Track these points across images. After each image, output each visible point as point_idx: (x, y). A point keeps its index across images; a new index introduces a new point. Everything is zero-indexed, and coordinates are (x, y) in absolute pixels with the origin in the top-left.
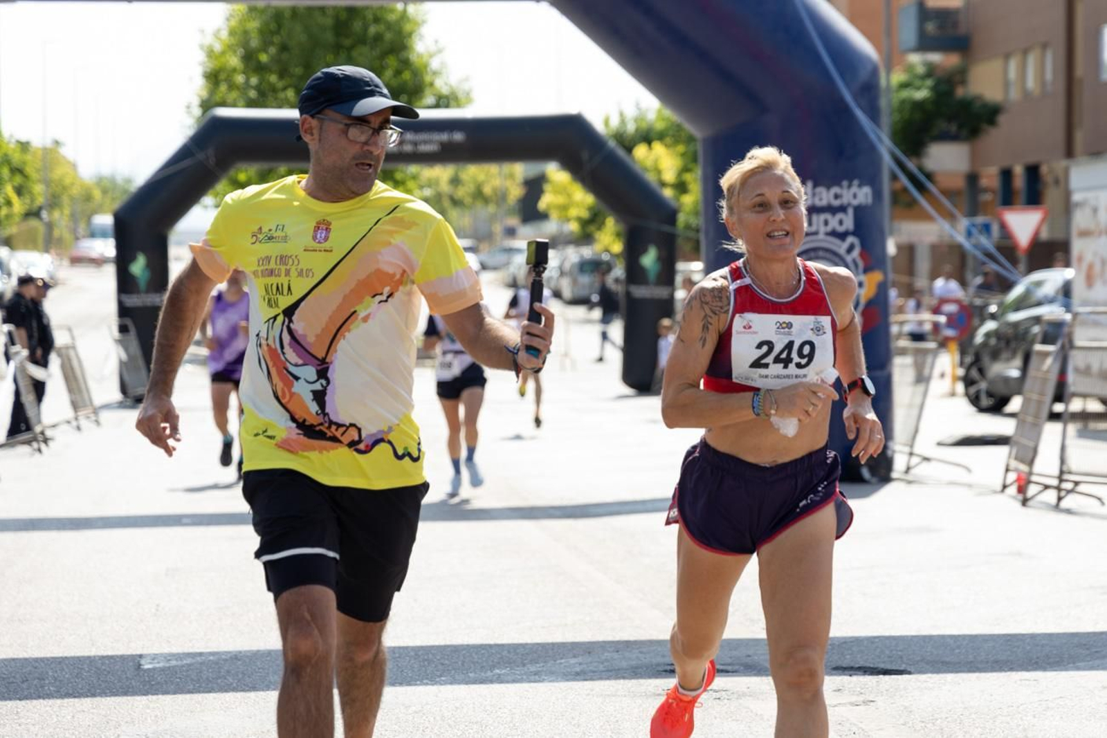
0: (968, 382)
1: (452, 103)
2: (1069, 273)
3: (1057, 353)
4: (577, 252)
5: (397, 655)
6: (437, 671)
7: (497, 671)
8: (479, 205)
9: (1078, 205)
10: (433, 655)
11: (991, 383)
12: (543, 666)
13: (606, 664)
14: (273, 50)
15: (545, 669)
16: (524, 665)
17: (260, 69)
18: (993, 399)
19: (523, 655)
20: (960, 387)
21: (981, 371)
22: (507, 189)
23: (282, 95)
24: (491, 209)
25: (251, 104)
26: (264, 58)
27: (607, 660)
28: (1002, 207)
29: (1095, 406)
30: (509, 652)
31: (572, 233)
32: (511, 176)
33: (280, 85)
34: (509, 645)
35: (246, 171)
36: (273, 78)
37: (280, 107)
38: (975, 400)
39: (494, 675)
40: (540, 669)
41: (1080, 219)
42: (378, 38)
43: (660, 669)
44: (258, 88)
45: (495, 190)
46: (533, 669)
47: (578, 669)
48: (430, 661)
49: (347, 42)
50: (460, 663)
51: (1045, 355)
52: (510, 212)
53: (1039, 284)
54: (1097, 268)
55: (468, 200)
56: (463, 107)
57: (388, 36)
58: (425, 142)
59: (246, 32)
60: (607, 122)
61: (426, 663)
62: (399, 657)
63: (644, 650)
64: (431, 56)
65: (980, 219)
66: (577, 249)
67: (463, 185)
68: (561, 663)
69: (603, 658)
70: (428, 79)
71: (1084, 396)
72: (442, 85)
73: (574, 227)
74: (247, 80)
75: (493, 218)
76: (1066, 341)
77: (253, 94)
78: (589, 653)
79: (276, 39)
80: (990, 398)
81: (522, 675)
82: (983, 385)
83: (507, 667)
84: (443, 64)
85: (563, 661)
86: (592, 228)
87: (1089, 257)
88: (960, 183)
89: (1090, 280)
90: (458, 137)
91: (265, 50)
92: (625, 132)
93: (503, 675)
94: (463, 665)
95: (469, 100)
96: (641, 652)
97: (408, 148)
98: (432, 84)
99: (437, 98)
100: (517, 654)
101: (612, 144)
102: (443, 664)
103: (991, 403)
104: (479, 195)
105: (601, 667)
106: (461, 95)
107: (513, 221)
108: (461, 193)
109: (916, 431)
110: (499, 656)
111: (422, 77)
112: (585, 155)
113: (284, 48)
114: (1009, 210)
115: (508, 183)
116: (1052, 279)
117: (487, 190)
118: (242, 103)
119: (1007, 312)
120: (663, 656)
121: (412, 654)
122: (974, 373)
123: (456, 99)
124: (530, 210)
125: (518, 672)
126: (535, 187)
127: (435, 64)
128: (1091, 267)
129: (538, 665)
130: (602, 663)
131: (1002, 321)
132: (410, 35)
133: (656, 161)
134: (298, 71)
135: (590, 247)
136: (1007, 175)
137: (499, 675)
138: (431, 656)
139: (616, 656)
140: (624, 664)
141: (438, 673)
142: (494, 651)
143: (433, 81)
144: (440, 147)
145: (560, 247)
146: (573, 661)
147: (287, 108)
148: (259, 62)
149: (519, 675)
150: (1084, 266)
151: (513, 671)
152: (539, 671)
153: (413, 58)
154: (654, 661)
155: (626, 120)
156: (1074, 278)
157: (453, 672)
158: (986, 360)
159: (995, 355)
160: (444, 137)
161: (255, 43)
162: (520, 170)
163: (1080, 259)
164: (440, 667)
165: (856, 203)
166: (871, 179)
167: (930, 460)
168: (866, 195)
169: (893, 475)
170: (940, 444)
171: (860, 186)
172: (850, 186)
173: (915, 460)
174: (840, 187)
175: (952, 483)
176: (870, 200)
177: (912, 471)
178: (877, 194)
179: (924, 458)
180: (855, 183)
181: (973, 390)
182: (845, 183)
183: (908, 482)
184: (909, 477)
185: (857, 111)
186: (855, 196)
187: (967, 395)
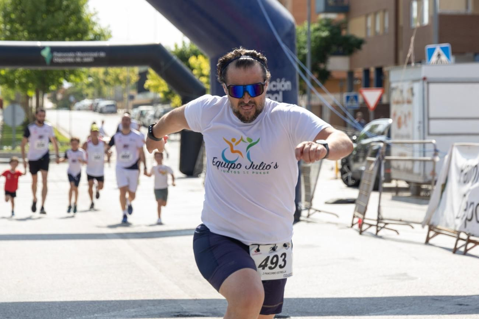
0: (343, 172)
1: (102, 38)
2: (390, 121)
3: (377, 161)
4: (163, 108)
5: (50, 307)
6: (68, 314)
7: (96, 315)
8: (117, 85)
9: (394, 89)
10: (68, 306)
11: (353, 173)
12: (118, 313)
13: (148, 312)
14: (18, 12)
15: (118, 314)
16: (109, 312)
17: (12, 21)
18: (354, 181)
19: (109, 307)
20: (339, 174)
21: (349, 167)
22: (130, 77)
23: (20, 34)
24: (123, 86)
25: (8, 39)
26: (13, 16)
27: (148, 310)
28: (364, 88)
29: (403, 184)
30: (103, 305)
31: (160, 99)
32: (133, 71)
33: (21, 28)
34: (104, 301)
35: (4, 70)
36: (17, 26)
37: (20, 40)
38: (346, 181)
39: (94, 317)
40: (116, 314)
41: (395, 96)
42: (68, 7)
43: (172, 314)
44: (10, 31)
45: (125, 77)
46: (113, 314)
47: (134, 314)
48: (65, 310)
49: (52, 9)
50: (79, 311)
51: (371, 162)
52: (133, 88)
53: (376, 126)
54: (403, 119)
55: (112, 82)
56: (107, 40)
57: (72, 7)
58: (87, 57)
59: (5, 4)
60: (176, 46)
61: (63, 311)
62: (51, 308)
63: (167, 305)
64: (92, 15)
65: (353, 94)
66: (163, 106)
67: (110, 75)
68: (126, 311)
69: (147, 309)
70: (90, 26)
71: (397, 180)
72: (96, 29)
73: (161, 95)
74: (5, 26)
75: (124, 91)
76: (381, 156)
77: (8, 33)
78: (141, 306)
79: (19, 7)
80: (353, 180)
81: (107, 317)
82: (350, 174)
83: (101, 313)
84: (98, 19)
85: (127, 310)
86: (170, 96)
87: (399, 114)
88: (345, 75)
89: (399, 125)
90: (102, 54)
91: (13, 13)
92: (185, 51)
93: (98, 317)
94: (80, 312)
95: (110, 36)
96: (165, 306)
97: (78, 60)
98: (92, 29)
99: (95, 35)
100: (106, 306)
101: (175, 58)
102: (71, 311)
103: (353, 183)
104: (117, 80)
105: (145, 314)
106: (106, 34)
107: (133, 92)
108: (109, 79)
109: (312, 198)
110: (98, 307)
111: (88, 26)
112: (162, 63)
113: (23, 11)
114: (365, 89)
115: (131, 75)
116: (382, 124)
117: (121, 77)
118: (3, 38)
119: (361, 139)
120: (175, 308)
121: (58, 306)
122: (345, 168)
123: (104, 36)
124: (141, 88)
125: (105, 316)
126: (143, 77)
127: (94, 19)
128: (400, 119)
129: (115, 312)
130: (146, 311)
131: (359, 144)
132: (82, 6)
133: (200, 64)
134: (29, 22)
135: (169, 105)
136: (367, 72)
137: (96, 317)
138: (66, 307)
139: (153, 308)
140: (156, 312)
141: (68, 316)
142: (96, 305)
143: (93, 27)
144: (94, 60)
145: (155, 105)
146: (132, 310)
147: (23, 40)
148: (10, 18)
149: (106, 317)
150: (397, 118)
151: (104, 315)
152: (116, 315)
153: (84, 16)
154: (170, 311)
155: (186, 45)
156: (392, 123)
157: (75, 315)
158: (351, 163)
159: (356, 160)
160: (96, 55)
161: (9, 9)
162: (137, 70)
163: (395, 115)
164: (70, 313)
165: (283, 89)
166: (290, 78)
167: (320, 211)
168: (288, 86)
169: (301, 218)
170: (326, 203)
171: (285, 81)
172: (281, 81)
173: (311, 211)
174: (276, 81)
175: (329, 223)
176: (290, 88)
177: (311, 217)
178: (294, 85)
179: (316, 210)
180: (283, 79)
181: (345, 176)
182: (278, 80)
183: (308, 222)
184: (309, 220)
185: (283, 46)
186: (283, 86)
187: (342, 178)
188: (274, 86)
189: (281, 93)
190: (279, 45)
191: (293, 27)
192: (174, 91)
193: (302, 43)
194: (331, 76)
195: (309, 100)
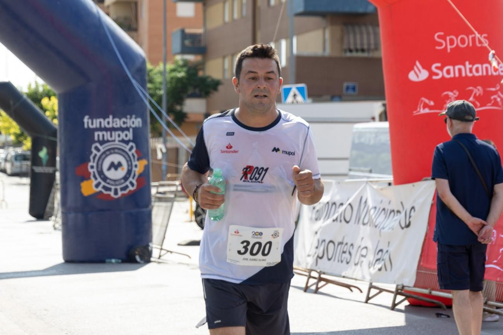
0: (197, 214)
20: (194, 217)
109: (164, 238)
122: (200, 210)
165: (133, 126)
166: (142, 115)
167: (171, 252)
168: (139, 122)
169: (152, 259)
170: (179, 245)
171: (136, 118)
172: (131, 118)
173: (163, 252)
174: (127, 118)
175: (180, 263)
176: (141, 125)
177: (162, 258)
178: (144, 122)
179: (168, 251)
180: (134, 116)
181: (199, 219)
182: (128, 117)
183: (159, 263)
184: (160, 261)
185: (134, 82)
186: (133, 123)
187: (196, 221)
188: (124, 123)
189: (131, 130)
190: (129, 81)
191: (144, 62)
192: (26, 133)
193: (158, 84)
194: (187, 117)
195: (165, 142)
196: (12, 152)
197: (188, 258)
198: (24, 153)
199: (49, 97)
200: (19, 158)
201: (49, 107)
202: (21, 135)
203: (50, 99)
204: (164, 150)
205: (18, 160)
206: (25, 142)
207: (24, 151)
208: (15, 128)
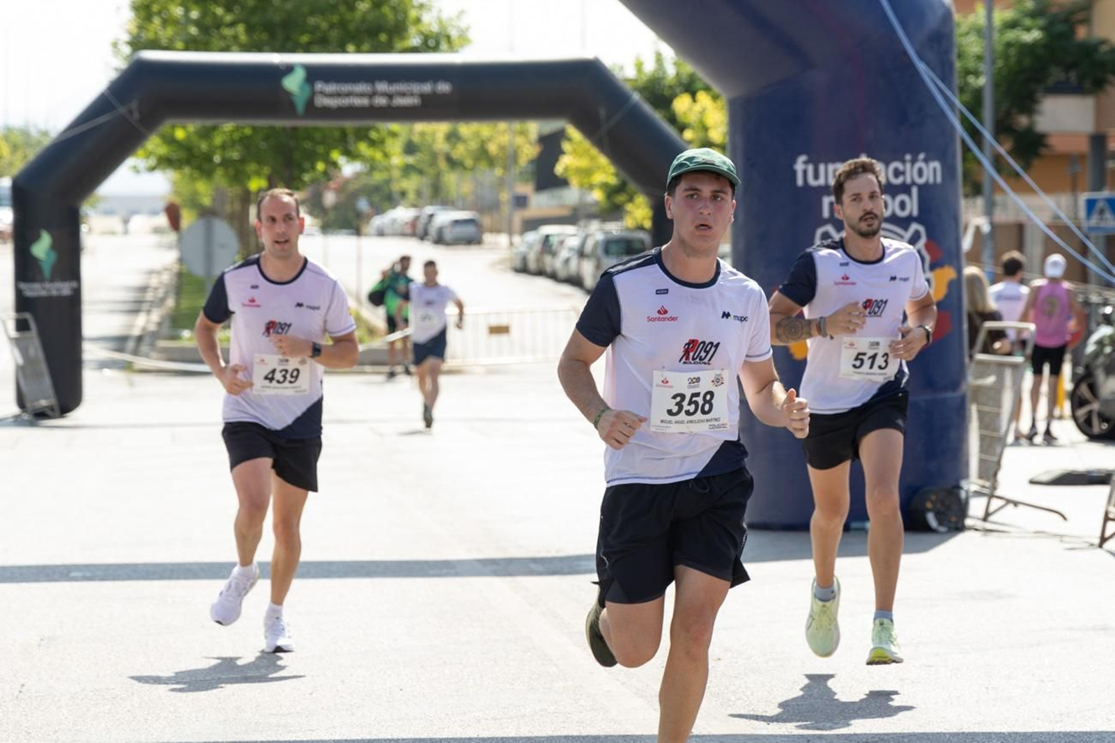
189: (915, 192)
193: (972, 60)
194: (1046, 146)
195: (989, 211)
196: (597, 232)
197: (1061, 518)
198: (626, 234)
199: (693, 95)
200: (614, 248)
201: (692, 118)
202: (620, 188)
203: (694, 100)
204: (986, 228)
205: (613, 254)
206: (629, 207)
207: (628, 229)
208: (605, 172)
